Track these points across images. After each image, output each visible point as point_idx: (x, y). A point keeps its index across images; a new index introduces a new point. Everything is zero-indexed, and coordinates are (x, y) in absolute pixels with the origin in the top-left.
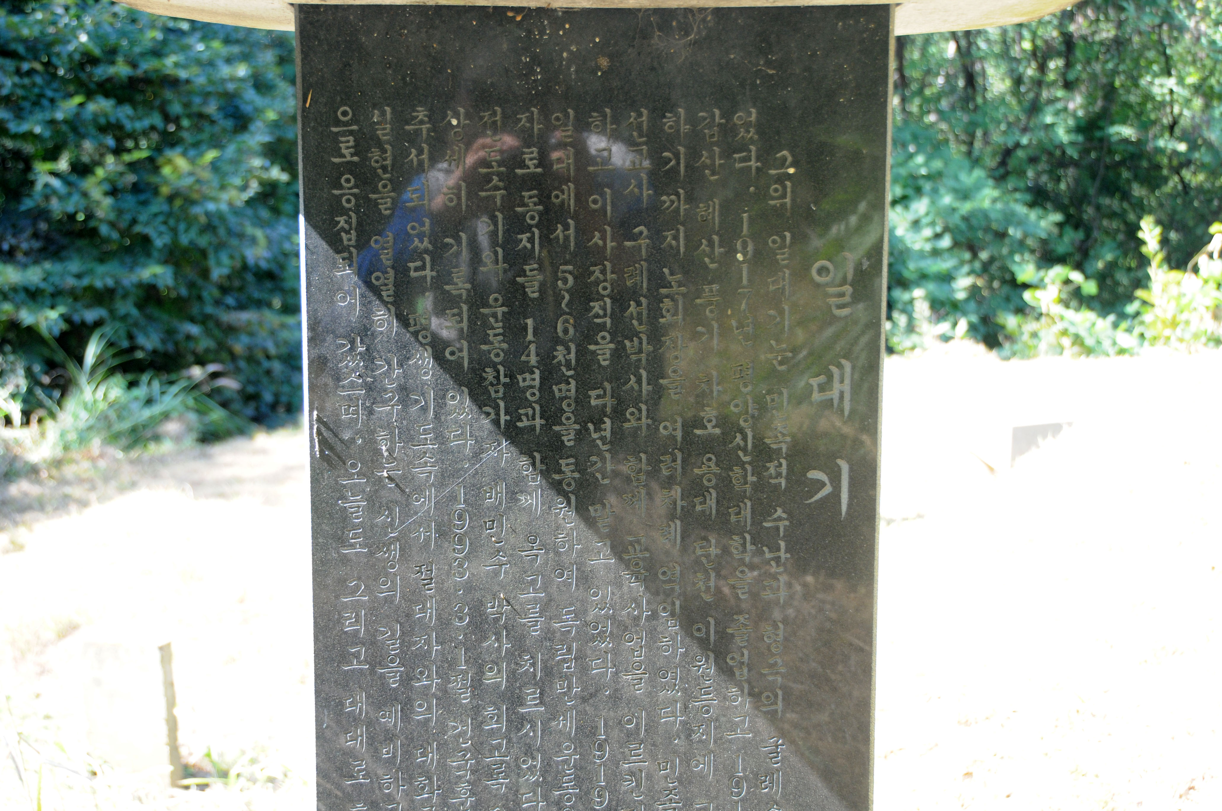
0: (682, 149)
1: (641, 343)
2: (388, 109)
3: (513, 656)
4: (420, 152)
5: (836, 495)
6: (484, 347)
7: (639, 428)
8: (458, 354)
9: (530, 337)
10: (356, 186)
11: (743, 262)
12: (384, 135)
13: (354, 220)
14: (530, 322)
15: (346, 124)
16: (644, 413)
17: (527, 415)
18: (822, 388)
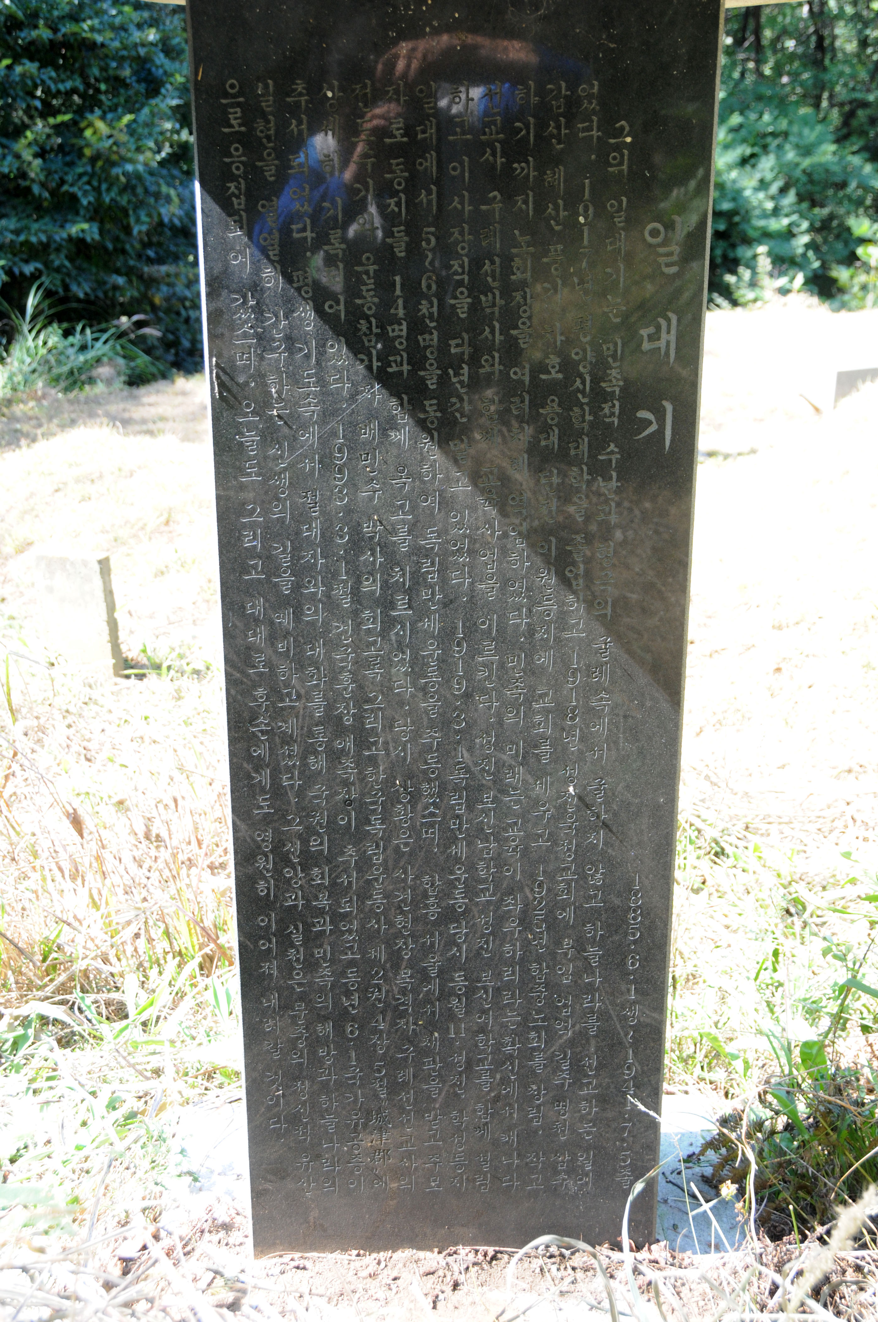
0: (532, 120)
1: (494, 298)
2: (270, 82)
3: (387, 569)
4: (300, 123)
5: (661, 431)
6: (358, 301)
7: (493, 373)
8: (336, 307)
9: (398, 292)
10: (243, 155)
11: (585, 224)
12: (268, 106)
13: (243, 186)
14: (398, 279)
15: (234, 96)
16: (497, 360)
17: (395, 361)
18: (651, 338)
